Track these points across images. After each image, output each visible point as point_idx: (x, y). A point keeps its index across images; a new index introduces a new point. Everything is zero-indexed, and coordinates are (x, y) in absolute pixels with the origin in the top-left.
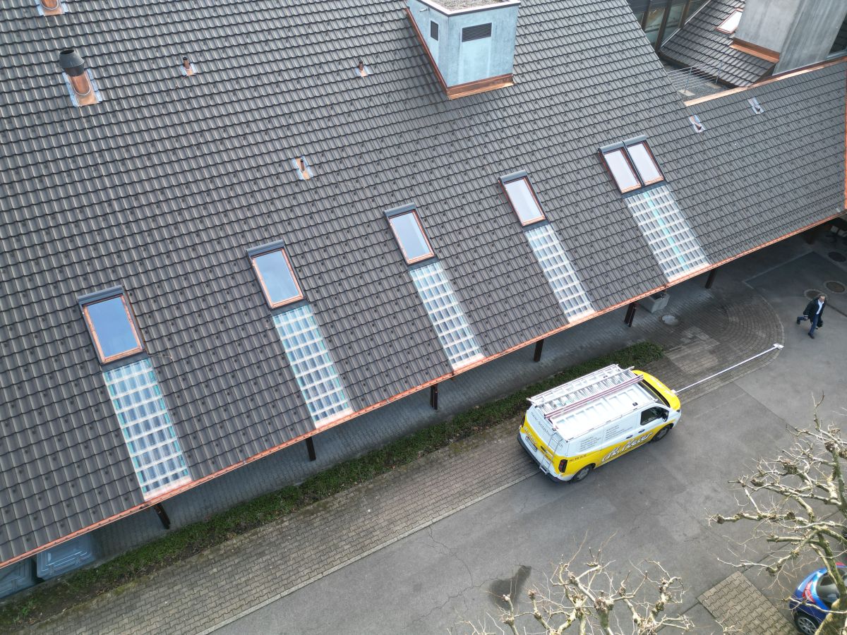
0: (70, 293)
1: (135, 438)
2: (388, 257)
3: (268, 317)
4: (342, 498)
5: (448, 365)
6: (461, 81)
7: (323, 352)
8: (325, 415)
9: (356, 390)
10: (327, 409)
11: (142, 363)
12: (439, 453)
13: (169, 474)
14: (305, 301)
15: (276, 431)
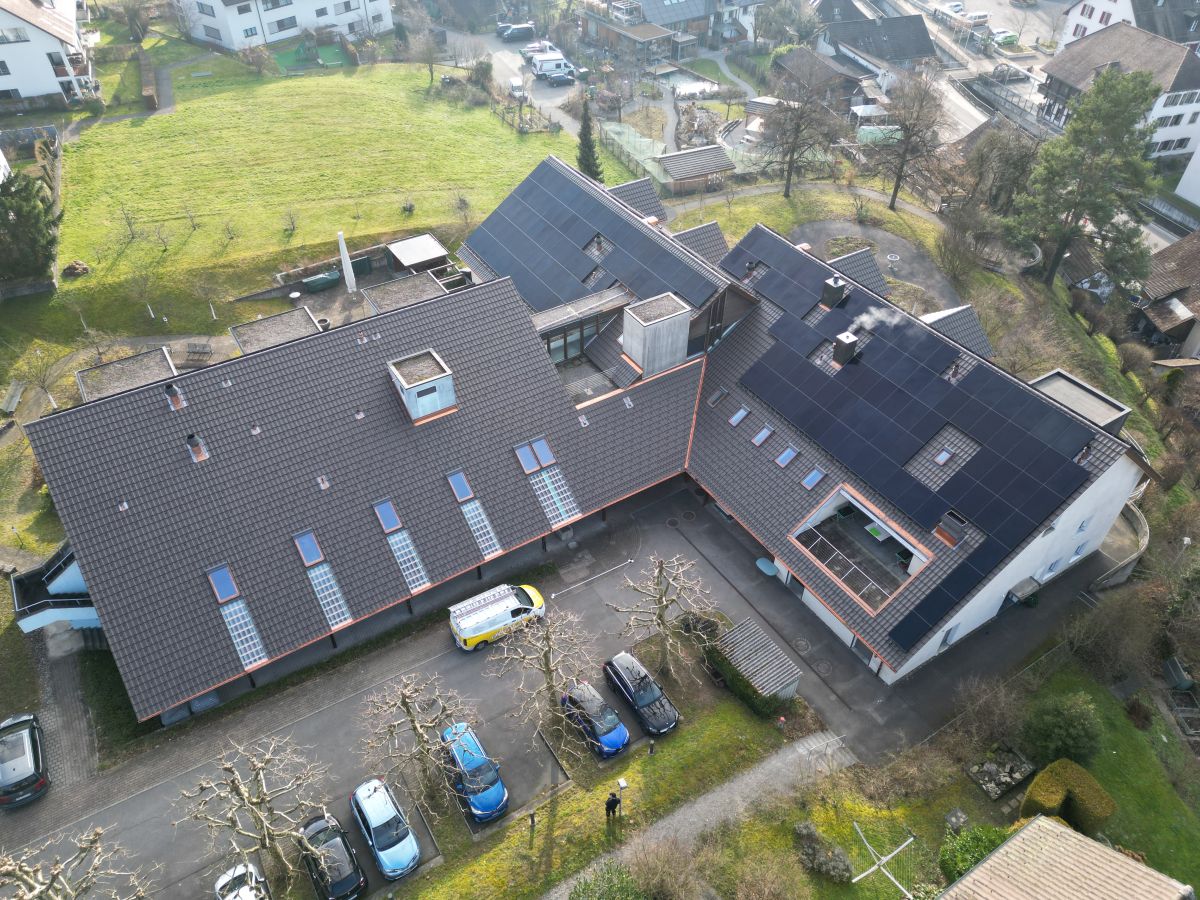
0: (201, 568)
1: (239, 640)
2: (374, 530)
3: (305, 572)
4: (348, 666)
5: (408, 590)
6: (421, 415)
7: (336, 589)
8: (337, 623)
9: (354, 607)
10: (338, 620)
11: (240, 602)
12: (405, 640)
13: (257, 657)
14: (325, 561)
15: (311, 633)
